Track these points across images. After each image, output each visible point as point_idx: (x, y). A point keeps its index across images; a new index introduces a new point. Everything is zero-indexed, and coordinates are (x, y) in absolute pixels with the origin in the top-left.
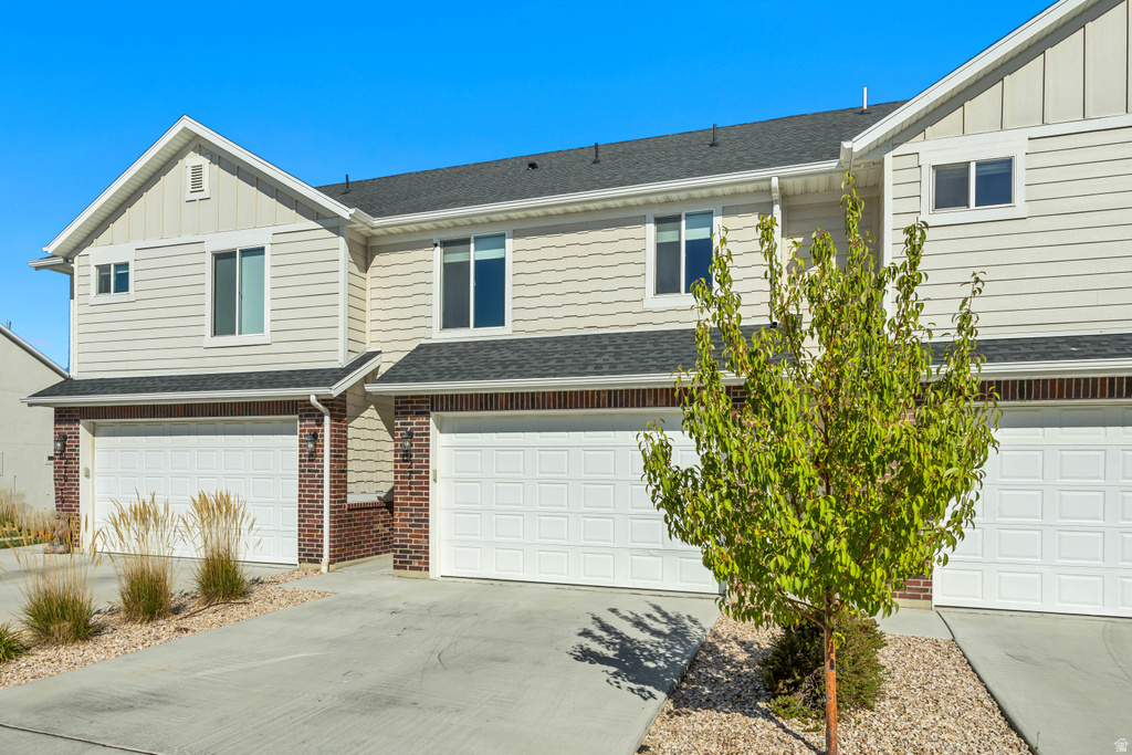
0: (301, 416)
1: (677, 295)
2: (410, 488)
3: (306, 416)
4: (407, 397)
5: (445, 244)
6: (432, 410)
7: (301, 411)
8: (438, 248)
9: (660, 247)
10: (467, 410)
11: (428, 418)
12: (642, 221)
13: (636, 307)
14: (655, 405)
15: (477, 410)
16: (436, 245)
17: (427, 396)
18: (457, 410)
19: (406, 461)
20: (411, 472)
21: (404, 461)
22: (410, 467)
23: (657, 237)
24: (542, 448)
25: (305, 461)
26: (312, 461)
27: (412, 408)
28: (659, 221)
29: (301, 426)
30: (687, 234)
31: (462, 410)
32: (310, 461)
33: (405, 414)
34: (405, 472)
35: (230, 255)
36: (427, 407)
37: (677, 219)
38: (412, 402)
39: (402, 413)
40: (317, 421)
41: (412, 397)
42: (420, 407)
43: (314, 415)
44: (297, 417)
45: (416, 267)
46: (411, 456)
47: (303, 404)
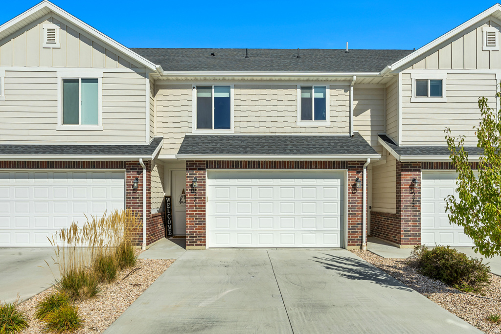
0: (127, 169)
1: (311, 121)
2: (195, 206)
3: (130, 169)
4: (193, 161)
5: (199, 88)
6: (207, 168)
7: (127, 167)
8: (195, 90)
9: (303, 100)
10: (225, 168)
11: (205, 171)
12: (295, 87)
13: (293, 125)
14: (316, 168)
15: (231, 168)
16: (194, 88)
17: (204, 161)
18: (220, 168)
19: (193, 192)
20: (195, 198)
21: (191, 192)
22: (195, 195)
23: (302, 95)
24: (261, 186)
25: (130, 193)
26: (135, 193)
27: (196, 166)
28: (303, 88)
29: (127, 174)
30: (315, 95)
31: (223, 168)
32: (133, 192)
33: (192, 169)
34: (192, 198)
35: (76, 81)
36: (204, 166)
37: (310, 88)
38: (196, 164)
39: (190, 169)
40: (137, 172)
41: (196, 161)
42: (200, 166)
43: (136, 169)
44: (125, 170)
45: (183, 97)
46: (196, 190)
47: (129, 163)
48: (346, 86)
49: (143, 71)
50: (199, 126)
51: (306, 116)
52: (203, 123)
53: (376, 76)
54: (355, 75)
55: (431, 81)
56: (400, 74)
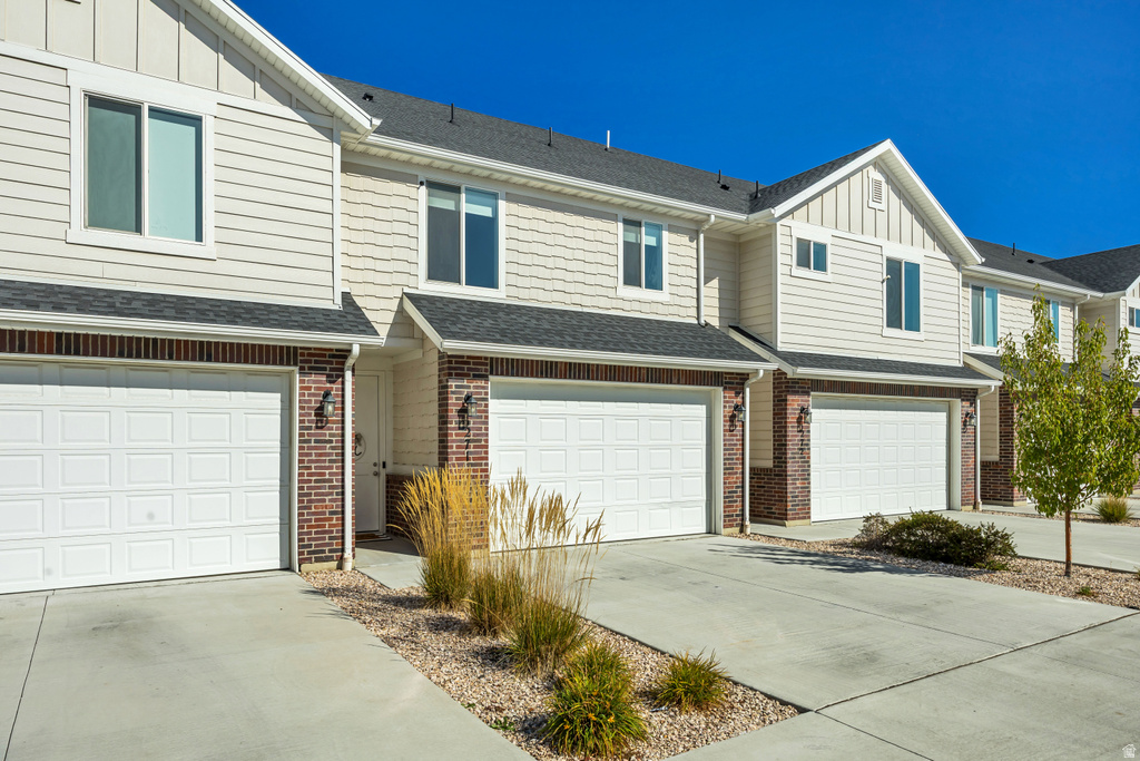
0: (302, 368)
1: (638, 288)
2: (468, 459)
3: (310, 368)
4: (462, 357)
5: (433, 186)
6: (491, 373)
7: (302, 361)
8: (423, 188)
9: (626, 244)
10: (527, 376)
11: (487, 381)
12: (614, 218)
13: (611, 293)
14: (678, 383)
15: (537, 376)
16: (422, 184)
17: (486, 358)
18: (517, 375)
19: (463, 428)
20: (468, 441)
21: (460, 428)
22: (467, 435)
23: (625, 236)
25: (310, 428)
26: (322, 428)
27: (469, 369)
28: (626, 222)
29: (302, 381)
30: (647, 240)
31: (522, 376)
32: (317, 428)
33: (460, 376)
34: (461, 441)
36: (486, 370)
37: (638, 224)
38: (468, 363)
39: (457, 375)
40: (328, 376)
41: (469, 357)
42: (478, 370)
43: (325, 369)
44: (296, 369)
45: (395, 201)
46: (468, 423)
47: (306, 352)
48: (693, 228)
49: (326, 122)
50: (433, 275)
51: (631, 279)
52: (440, 267)
53: (740, 222)
54: (715, 214)
55: (814, 244)
56: (778, 224)
